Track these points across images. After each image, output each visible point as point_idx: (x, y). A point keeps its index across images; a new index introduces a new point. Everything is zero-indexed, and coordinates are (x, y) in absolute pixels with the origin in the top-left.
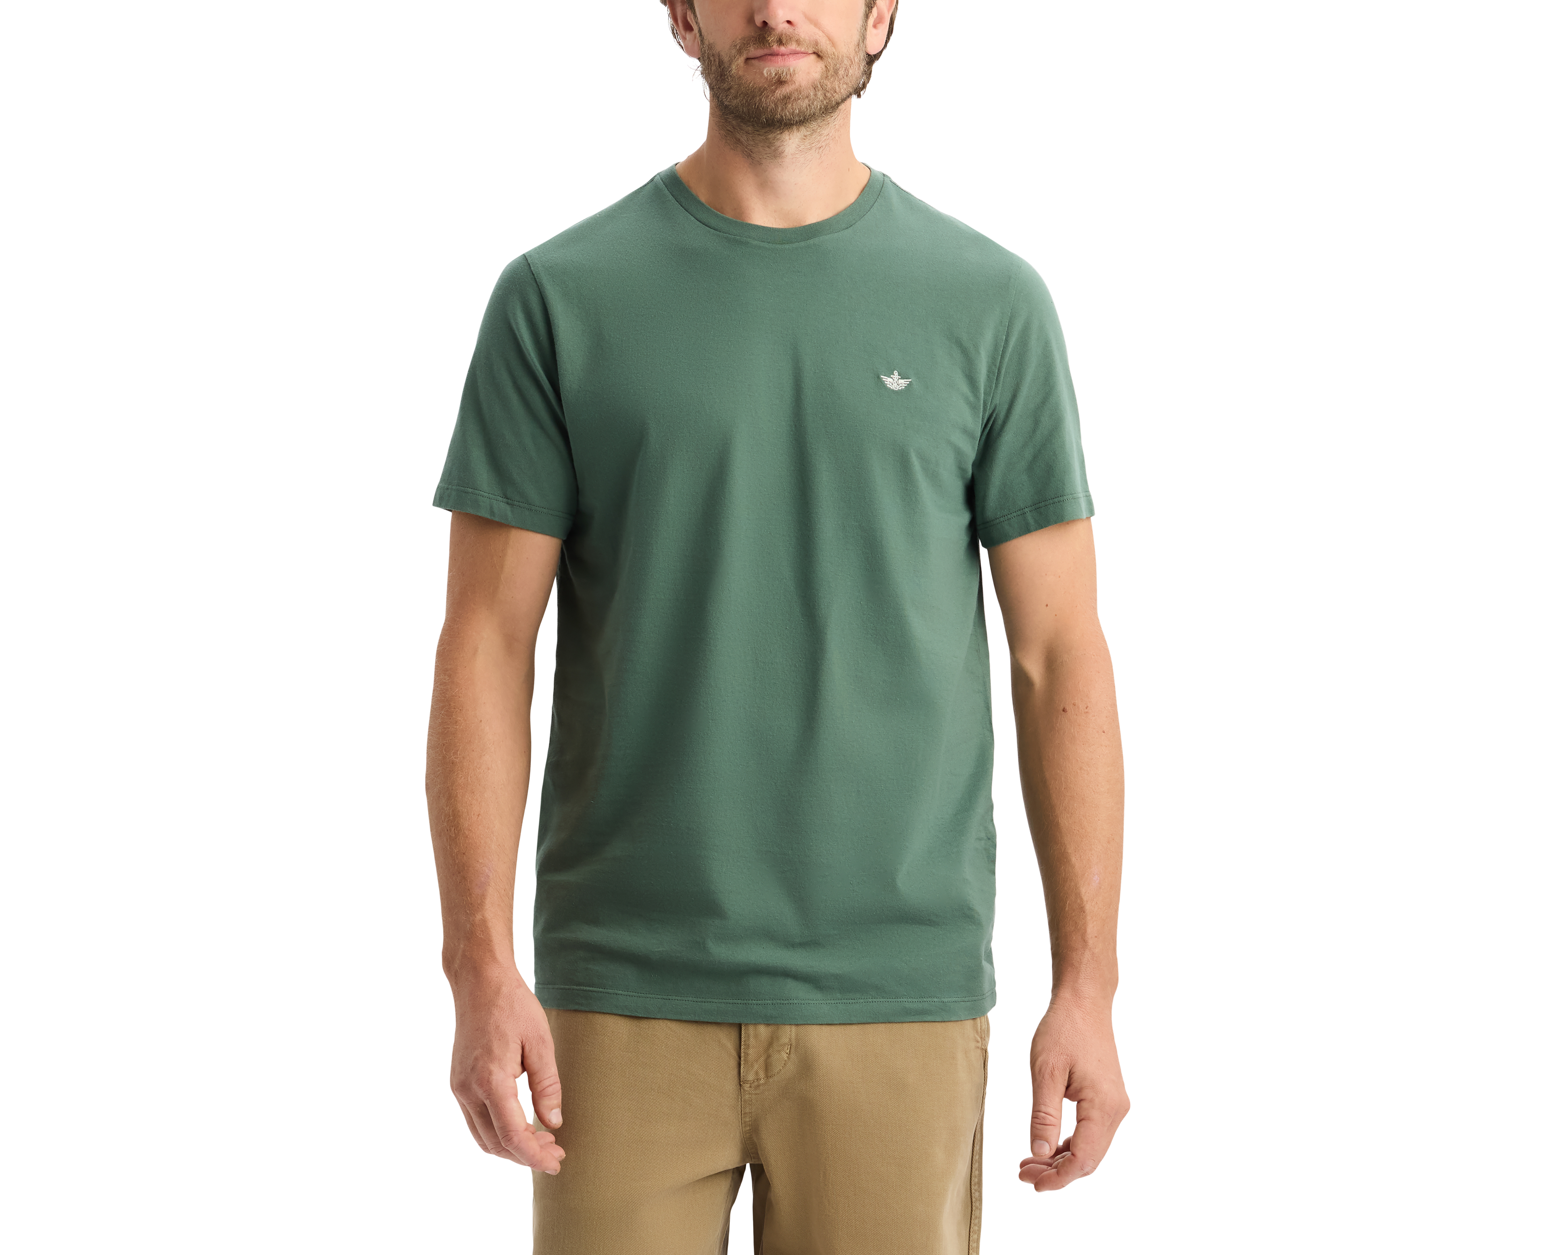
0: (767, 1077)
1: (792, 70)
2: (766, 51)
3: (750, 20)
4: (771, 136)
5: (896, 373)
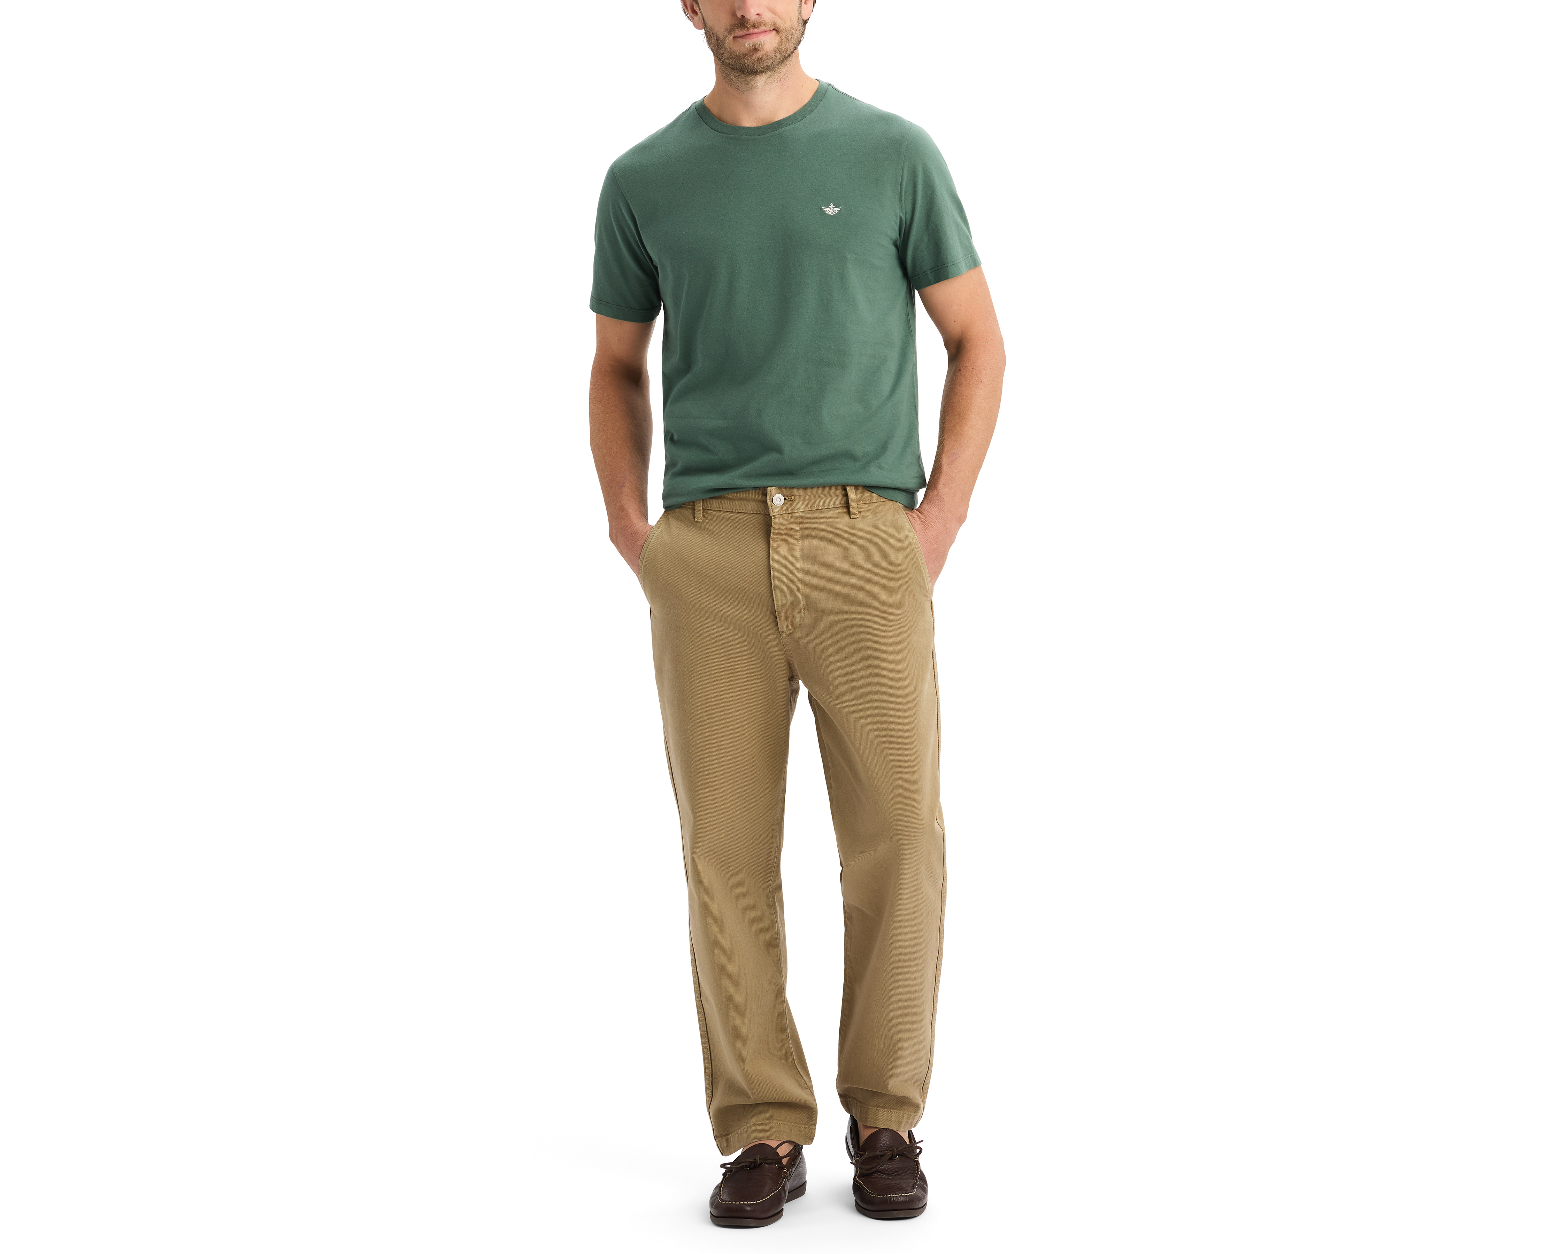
0: (794, 628)
1: (762, 42)
2: (745, 32)
3: (734, 14)
4: (748, 79)
5: (832, 204)
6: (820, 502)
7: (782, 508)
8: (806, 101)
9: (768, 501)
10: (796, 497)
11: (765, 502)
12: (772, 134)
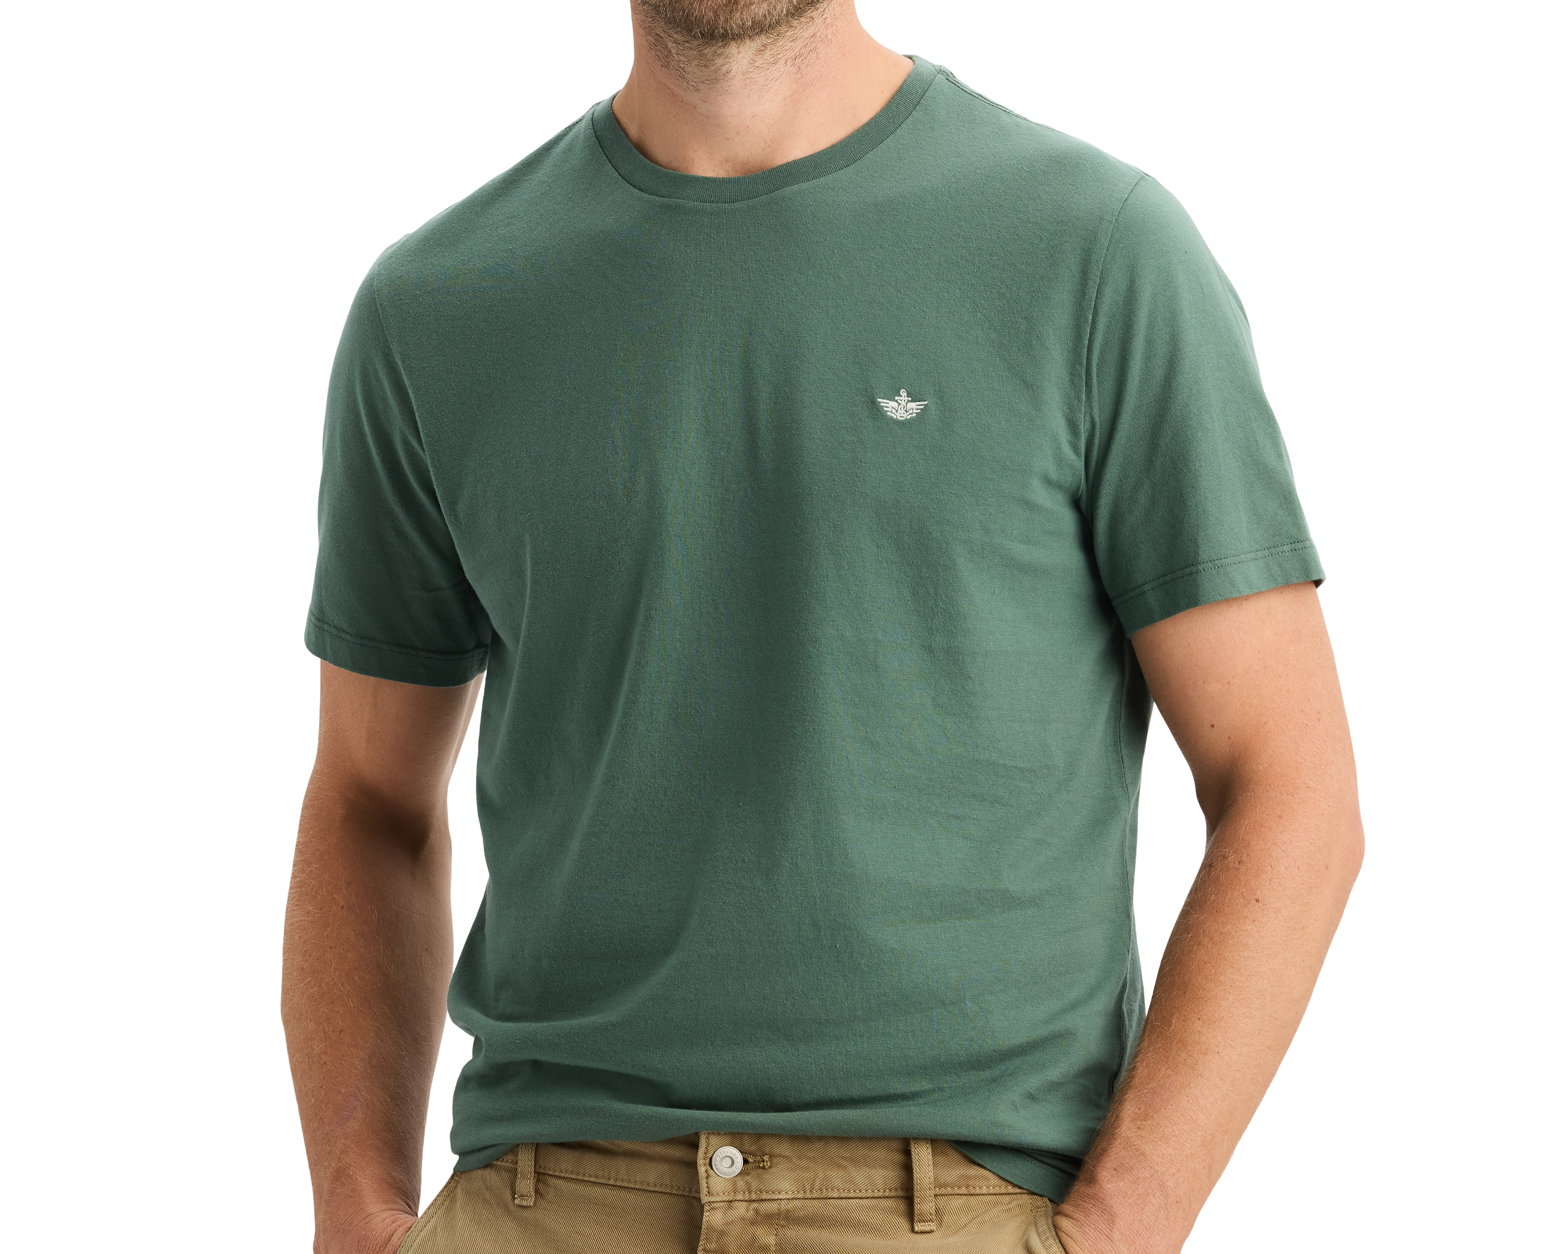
4: (708, 51)
5: (903, 393)
6: (837, 1177)
7: (735, 1185)
8: (865, 115)
9: (700, 1161)
10: (775, 1160)
11: (692, 1165)
12: (764, 198)
